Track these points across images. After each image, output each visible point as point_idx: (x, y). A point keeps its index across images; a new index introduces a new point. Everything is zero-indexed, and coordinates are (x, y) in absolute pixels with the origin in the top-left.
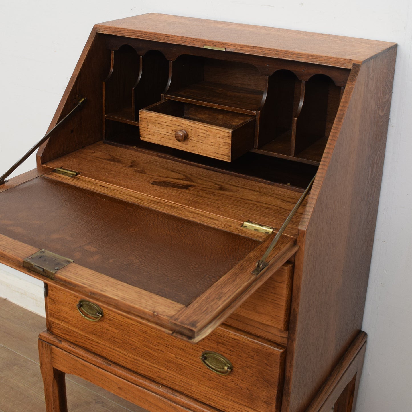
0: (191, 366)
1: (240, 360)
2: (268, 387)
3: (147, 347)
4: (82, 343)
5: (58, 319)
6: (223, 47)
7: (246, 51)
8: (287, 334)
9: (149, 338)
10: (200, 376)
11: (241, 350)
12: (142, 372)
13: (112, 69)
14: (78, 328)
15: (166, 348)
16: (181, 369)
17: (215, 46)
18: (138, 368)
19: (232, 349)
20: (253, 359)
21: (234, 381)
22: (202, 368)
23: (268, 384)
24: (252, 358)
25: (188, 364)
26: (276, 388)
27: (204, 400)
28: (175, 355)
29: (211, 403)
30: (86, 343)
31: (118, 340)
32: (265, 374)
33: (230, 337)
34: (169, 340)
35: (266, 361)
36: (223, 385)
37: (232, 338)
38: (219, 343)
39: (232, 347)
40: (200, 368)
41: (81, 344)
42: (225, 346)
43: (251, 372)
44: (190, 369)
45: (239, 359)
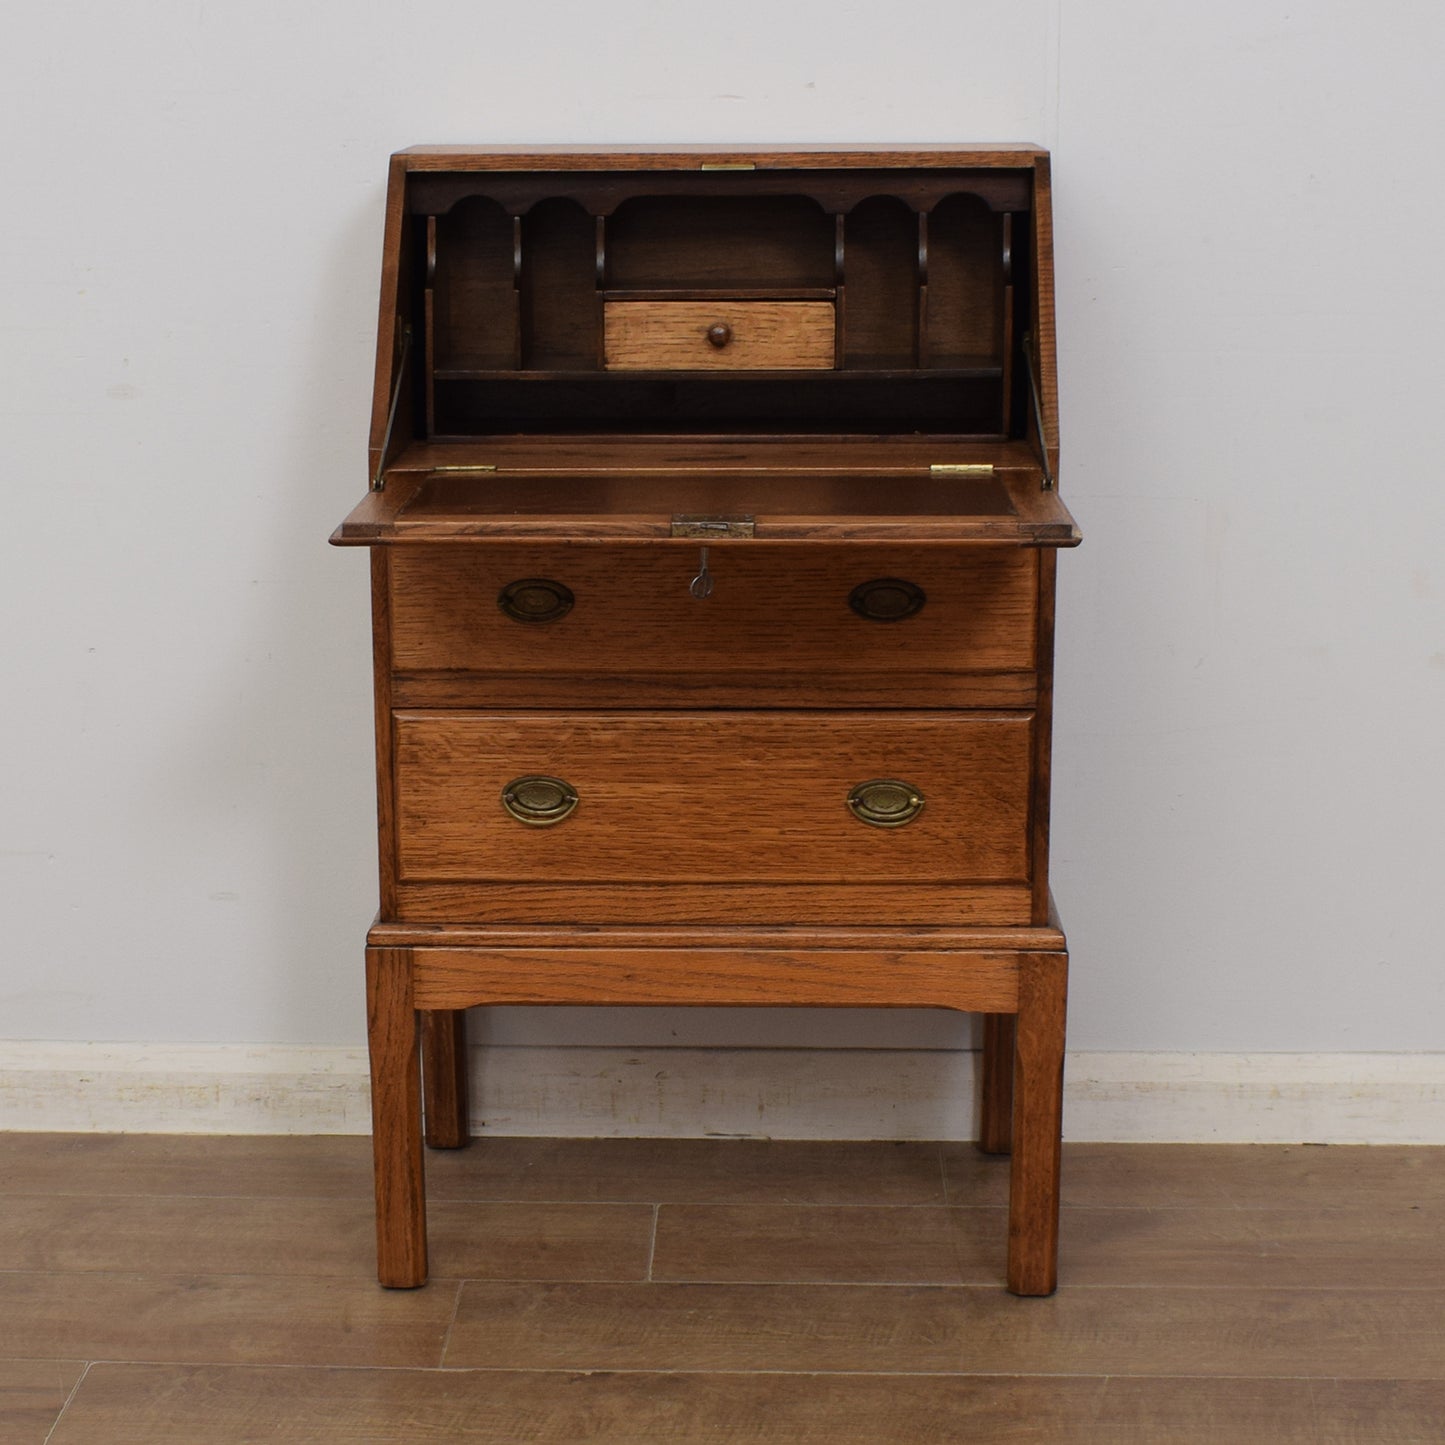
0: (823, 838)
1: (940, 774)
2: (1007, 812)
3: (704, 836)
4: (497, 911)
5: (433, 865)
6: (746, 163)
7: (805, 162)
8: (1035, 681)
9: (708, 810)
10: (844, 855)
11: (942, 748)
12: (683, 916)
13: (432, 260)
14: (498, 866)
15: (757, 818)
16: (795, 857)
17: (727, 162)
18: (672, 909)
19: (921, 756)
20: (970, 759)
21: (926, 830)
22: (848, 832)
23: (1006, 805)
24: (967, 759)
25: (811, 837)
26: (1024, 805)
27: (850, 917)
28: (777, 827)
29: (868, 917)
30: (512, 905)
31: (620, 853)
32: (998, 785)
33: (913, 729)
34: (763, 796)
35: (999, 754)
36: (902, 852)
37: (919, 730)
38: (890, 753)
39: (921, 750)
40: (844, 835)
41: (497, 916)
42: (902, 756)
43: (969, 792)
44: (819, 846)
45: (938, 772)
